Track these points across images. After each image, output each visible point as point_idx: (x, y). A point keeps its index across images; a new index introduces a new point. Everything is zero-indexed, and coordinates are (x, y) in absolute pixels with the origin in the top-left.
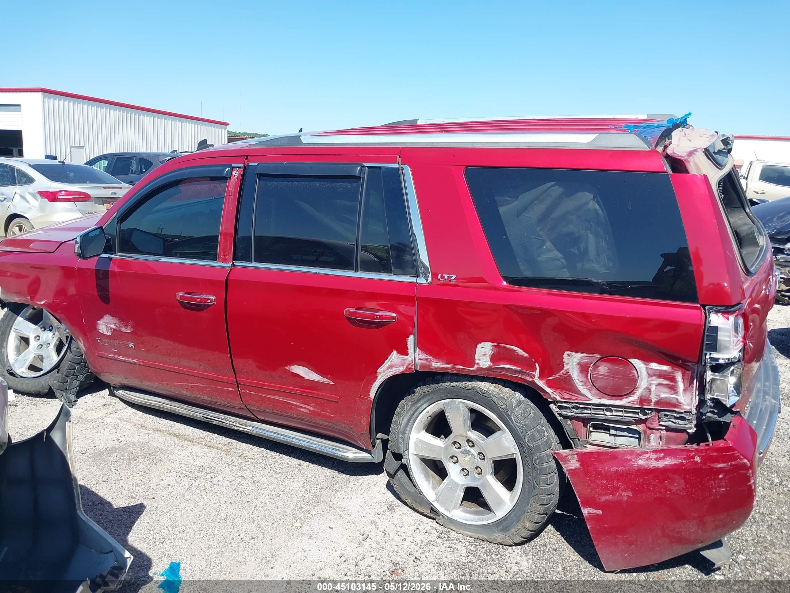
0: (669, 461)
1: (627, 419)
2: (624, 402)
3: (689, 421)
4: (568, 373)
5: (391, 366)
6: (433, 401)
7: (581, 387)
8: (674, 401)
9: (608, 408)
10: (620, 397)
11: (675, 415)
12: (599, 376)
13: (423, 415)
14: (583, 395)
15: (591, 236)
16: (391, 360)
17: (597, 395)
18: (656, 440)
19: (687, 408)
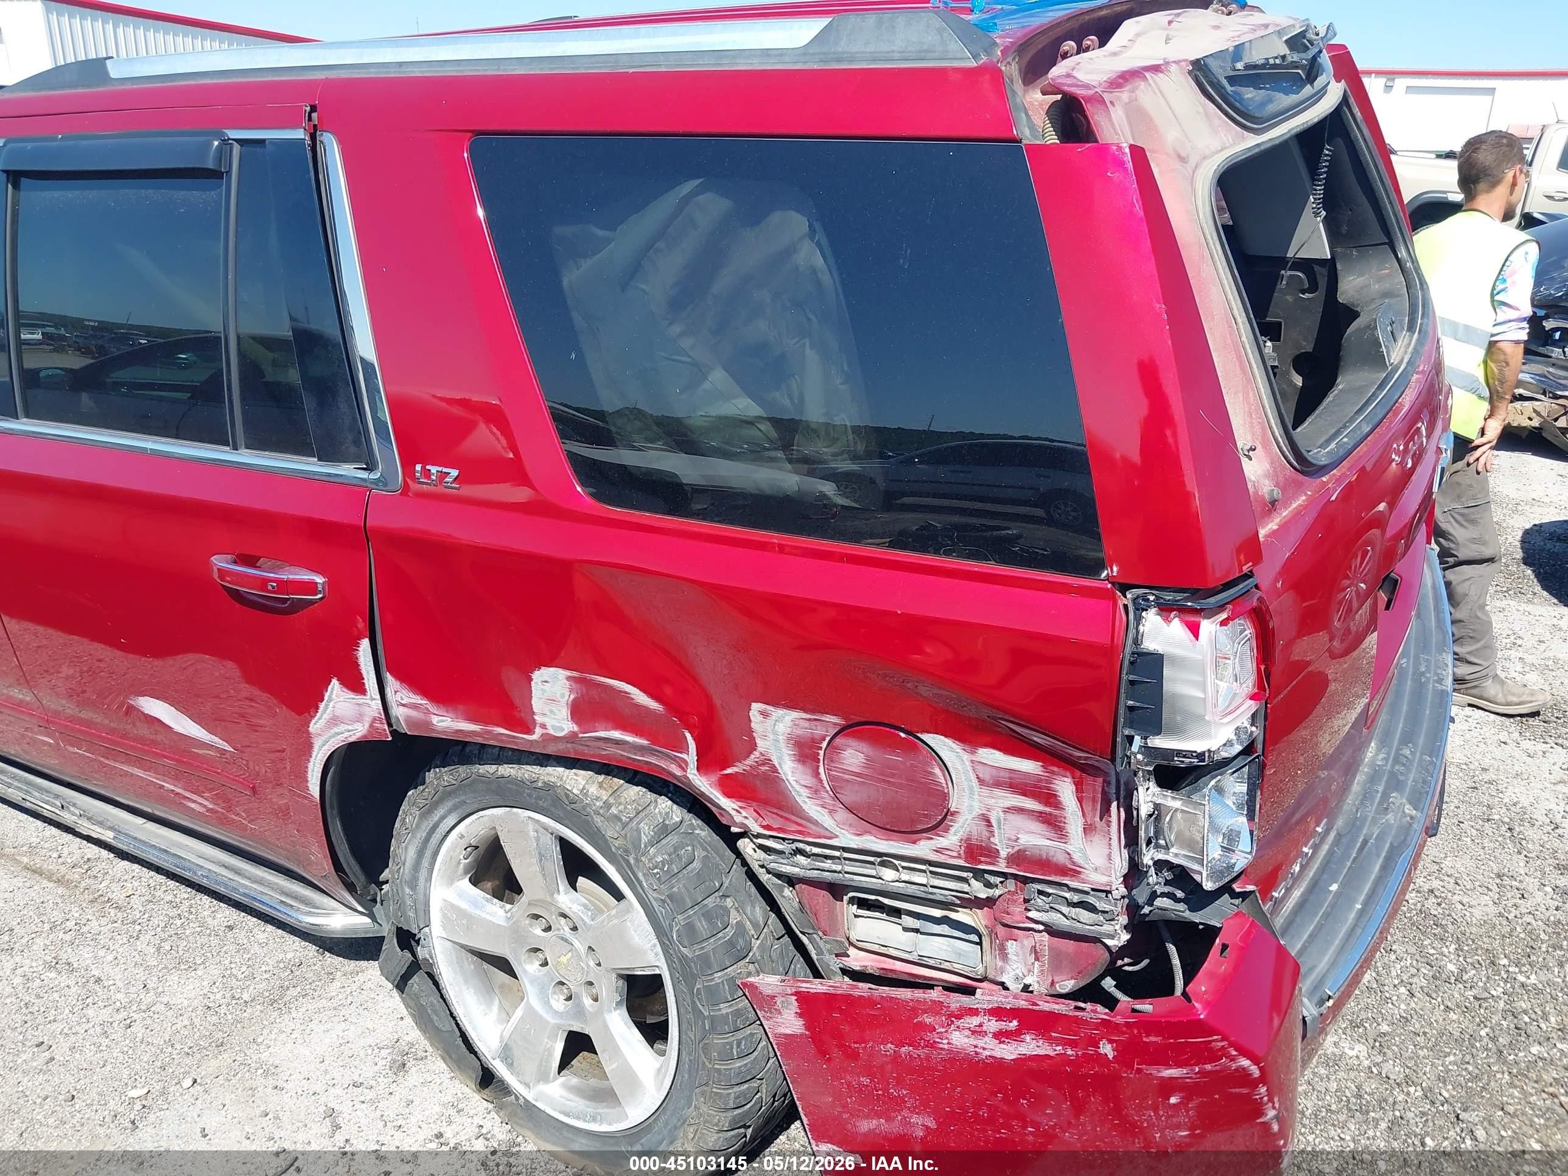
0: (1031, 1046)
1: (939, 895)
2: (923, 848)
3: (1108, 916)
4: (767, 761)
5: (335, 721)
6: (469, 811)
7: (807, 800)
8: (1061, 859)
9: (885, 860)
10: (911, 833)
11: (1067, 895)
12: (847, 776)
13: (452, 843)
14: (816, 823)
15: (811, 355)
16: (331, 704)
17: (850, 825)
18: (1024, 954)
19: (1099, 879)
